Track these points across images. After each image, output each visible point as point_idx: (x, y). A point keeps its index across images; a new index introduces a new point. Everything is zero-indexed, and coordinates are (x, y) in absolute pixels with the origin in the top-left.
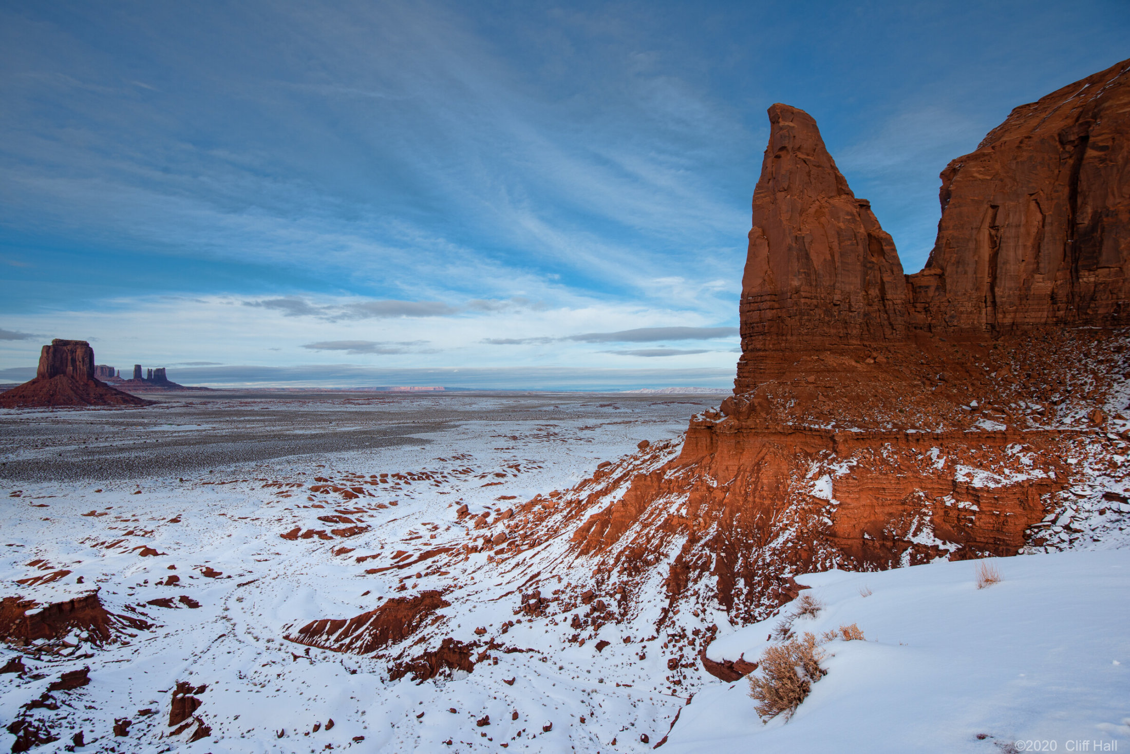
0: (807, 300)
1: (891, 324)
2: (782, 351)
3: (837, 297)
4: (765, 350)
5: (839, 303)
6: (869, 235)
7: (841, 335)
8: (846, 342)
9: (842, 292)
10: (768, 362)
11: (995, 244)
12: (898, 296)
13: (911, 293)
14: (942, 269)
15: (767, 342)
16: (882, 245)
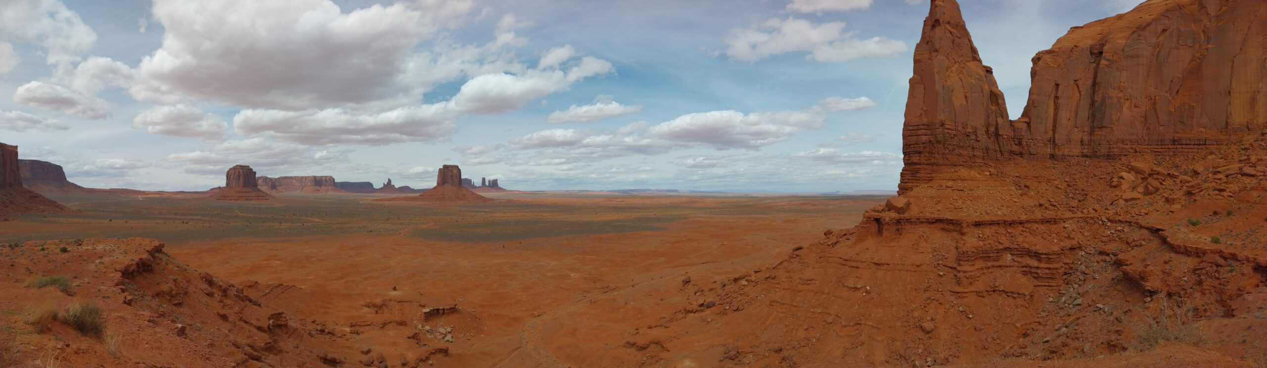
0: (949, 131)
1: (1001, 151)
2: (932, 165)
3: (970, 130)
4: (920, 164)
5: (970, 134)
6: (991, 91)
7: (970, 156)
8: (973, 161)
9: (972, 127)
10: (922, 172)
11: (1056, 108)
12: (1005, 132)
13: (1012, 131)
14: (1029, 119)
15: (922, 159)
16: (998, 99)
